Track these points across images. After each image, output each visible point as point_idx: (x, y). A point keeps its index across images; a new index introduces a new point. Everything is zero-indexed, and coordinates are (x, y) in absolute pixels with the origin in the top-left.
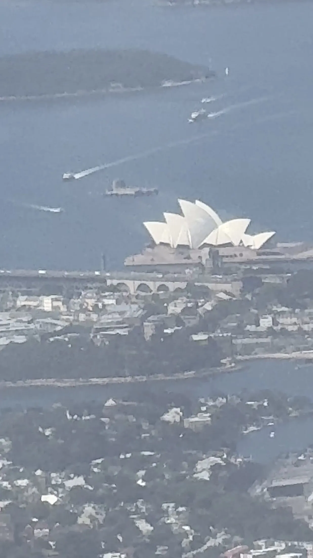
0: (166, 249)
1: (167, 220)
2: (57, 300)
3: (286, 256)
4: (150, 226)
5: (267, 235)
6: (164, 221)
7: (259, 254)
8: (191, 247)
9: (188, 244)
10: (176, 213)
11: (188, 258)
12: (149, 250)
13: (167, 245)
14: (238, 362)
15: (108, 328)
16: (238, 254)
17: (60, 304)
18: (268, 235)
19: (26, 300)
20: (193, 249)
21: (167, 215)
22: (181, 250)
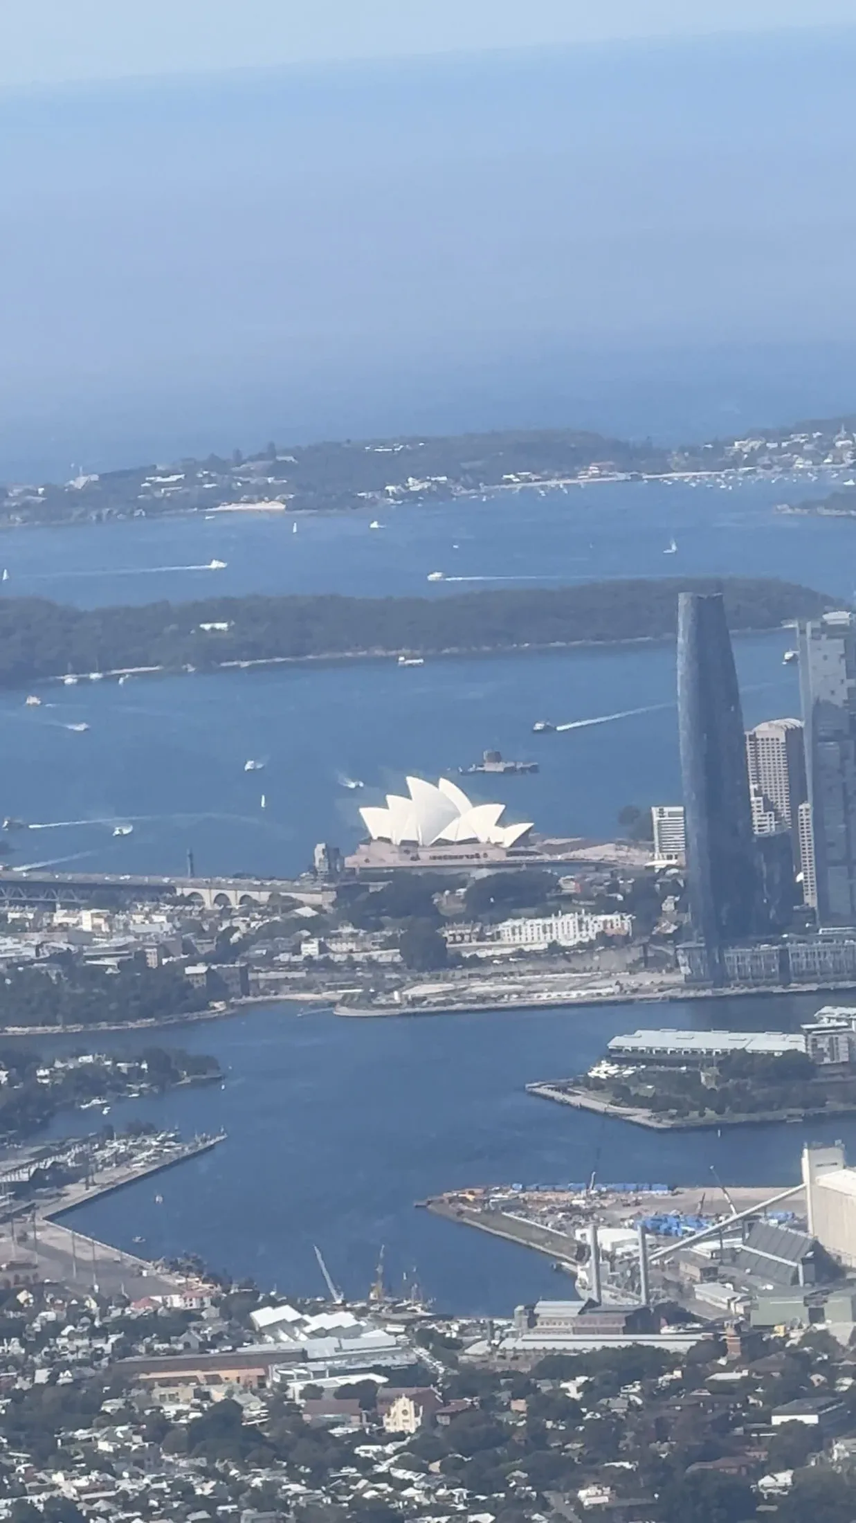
0: (386, 845)
1: (390, 805)
2: (98, 916)
3: (547, 857)
4: (366, 812)
5: (523, 827)
6: (385, 806)
7: (510, 854)
8: (421, 844)
9: (415, 839)
10: (402, 796)
11: (416, 858)
12: (362, 847)
13: (388, 841)
14: (233, 1006)
15: (101, 956)
16: (481, 854)
17: (101, 921)
18: (527, 826)
19: (65, 916)
20: (423, 846)
21: (390, 798)
22: (404, 848)
